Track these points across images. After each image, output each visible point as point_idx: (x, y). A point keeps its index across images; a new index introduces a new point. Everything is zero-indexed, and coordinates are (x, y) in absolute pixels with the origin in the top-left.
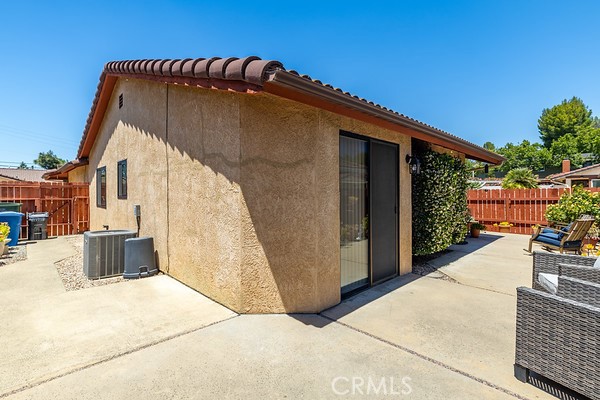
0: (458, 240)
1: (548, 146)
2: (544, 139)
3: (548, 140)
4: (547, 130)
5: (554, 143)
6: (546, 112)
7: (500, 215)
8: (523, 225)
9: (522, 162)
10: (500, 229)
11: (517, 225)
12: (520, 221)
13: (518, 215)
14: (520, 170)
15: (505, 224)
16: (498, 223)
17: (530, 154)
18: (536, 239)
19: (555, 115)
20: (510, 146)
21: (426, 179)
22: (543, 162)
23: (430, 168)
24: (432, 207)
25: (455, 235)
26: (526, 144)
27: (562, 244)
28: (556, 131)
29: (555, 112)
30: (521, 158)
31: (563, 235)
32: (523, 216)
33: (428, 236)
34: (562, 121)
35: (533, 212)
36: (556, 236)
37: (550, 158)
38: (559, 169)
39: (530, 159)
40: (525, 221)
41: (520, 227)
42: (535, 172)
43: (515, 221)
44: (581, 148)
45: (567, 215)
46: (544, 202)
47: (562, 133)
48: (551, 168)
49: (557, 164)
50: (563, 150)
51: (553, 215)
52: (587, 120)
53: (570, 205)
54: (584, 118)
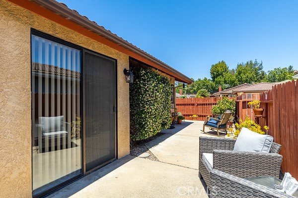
0: (166, 127)
1: (214, 81)
2: (212, 78)
3: (214, 78)
4: (214, 74)
5: (216, 79)
6: (213, 66)
7: (193, 111)
8: (202, 116)
9: (204, 87)
10: (193, 119)
11: (200, 116)
12: (201, 114)
13: (200, 111)
14: (203, 90)
15: (195, 116)
16: (192, 115)
17: (207, 84)
18: (206, 124)
19: (216, 68)
20: (199, 80)
21: (140, 88)
22: (212, 87)
23: (144, 80)
24: (145, 107)
25: (164, 124)
26: (206, 79)
27: (218, 126)
29: (216, 66)
30: (204, 85)
31: (219, 121)
32: (202, 111)
33: (143, 127)
34: (218, 70)
36: (215, 122)
37: (214, 86)
38: (218, 91)
39: (207, 86)
40: (204, 114)
41: (201, 117)
42: (208, 91)
43: (199, 114)
44: (225, 82)
45: (220, 110)
46: (211, 104)
47: (219, 75)
48: (215, 90)
49: (217, 89)
50: (219, 83)
51: (215, 110)
52: (227, 70)
53: (221, 105)
54: (226, 70)
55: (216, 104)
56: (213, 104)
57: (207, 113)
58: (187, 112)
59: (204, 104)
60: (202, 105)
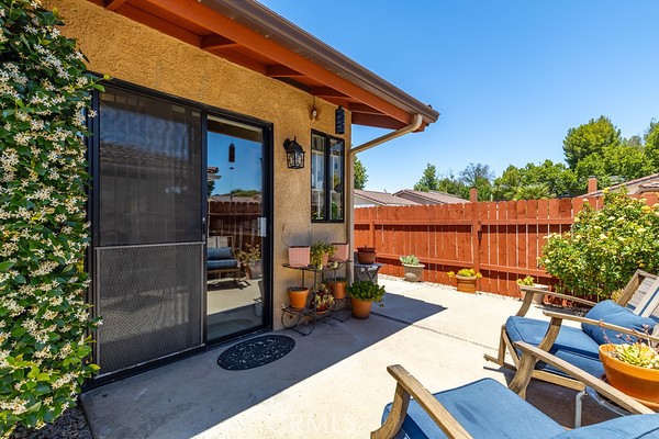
1: (573, 167)
2: (569, 161)
3: (573, 162)
4: (573, 152)
5: (580, 163)
6: (572, 132)
7: (465, 253)
8: (503, 276)
10: (457, 284)
11: (494, 275)
12: (498, 267)
13: (494, 254)
15: (468, 274)
16: (457, 270)
17: (552, 175)
19: (582, 135)
20: (530, 166)
22: (567, 185)
26: (548, 164)
28: (582, 152)
29: (582, 131)
30: (543, 180)
32: (503, 255)
34: (588, 141)
35: (522, 250)
37: (575, 180)
38: (584, 191)
39: (552, 180)
40: (508, 268)
41: (496, 279)
43: (489, 266)
44: (609, 170)
45: (589, 259)
46: (543, 229)
47: (590, 152)
48: (575, 191)
49: (582, 187)
50: (590, 171)
51: (556, 259)
52: (616, 140)
53: (597, 235)
54: (612, 138)
55: (566, 228)
56: (555, 228)
57: (522, 264)
58: (441, 255)
59: (512, 229)
60: (502, 229)
